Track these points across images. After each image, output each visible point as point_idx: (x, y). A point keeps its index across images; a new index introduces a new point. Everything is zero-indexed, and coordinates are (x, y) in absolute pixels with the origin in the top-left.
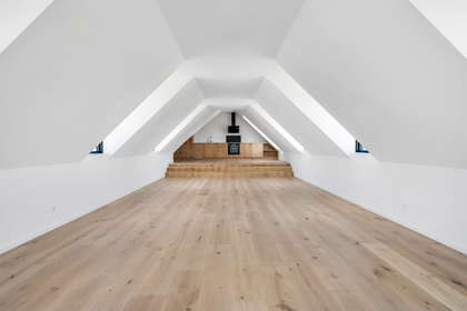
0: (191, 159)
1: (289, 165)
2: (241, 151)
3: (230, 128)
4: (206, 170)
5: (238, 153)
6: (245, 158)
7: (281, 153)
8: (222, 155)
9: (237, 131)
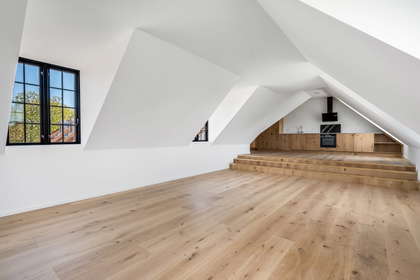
0: (277, 150)
1: (412, 169)
2: (338, 143)
3: (323, 115)
4: (272, 166)
5: (335, 146)
6: (345, 152)
7: (406, 148)
8: (312, 148)
9: (336, 119)
